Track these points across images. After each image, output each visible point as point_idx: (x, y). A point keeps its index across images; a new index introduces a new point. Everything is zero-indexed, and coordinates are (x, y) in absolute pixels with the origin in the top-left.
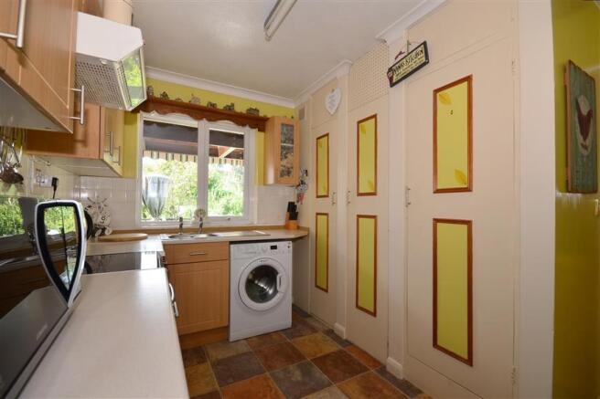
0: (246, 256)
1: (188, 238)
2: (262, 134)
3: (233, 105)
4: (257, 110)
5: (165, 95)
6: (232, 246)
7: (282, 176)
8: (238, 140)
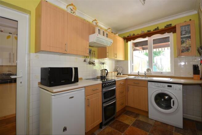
0: (154, 87)
1: (140, 78)
2: (175, 34)
3: (158, 27)
4: (171, 25)
5: (134, 34)
6: (149, 82)
7: (182, 52)
8: (166, 40)
